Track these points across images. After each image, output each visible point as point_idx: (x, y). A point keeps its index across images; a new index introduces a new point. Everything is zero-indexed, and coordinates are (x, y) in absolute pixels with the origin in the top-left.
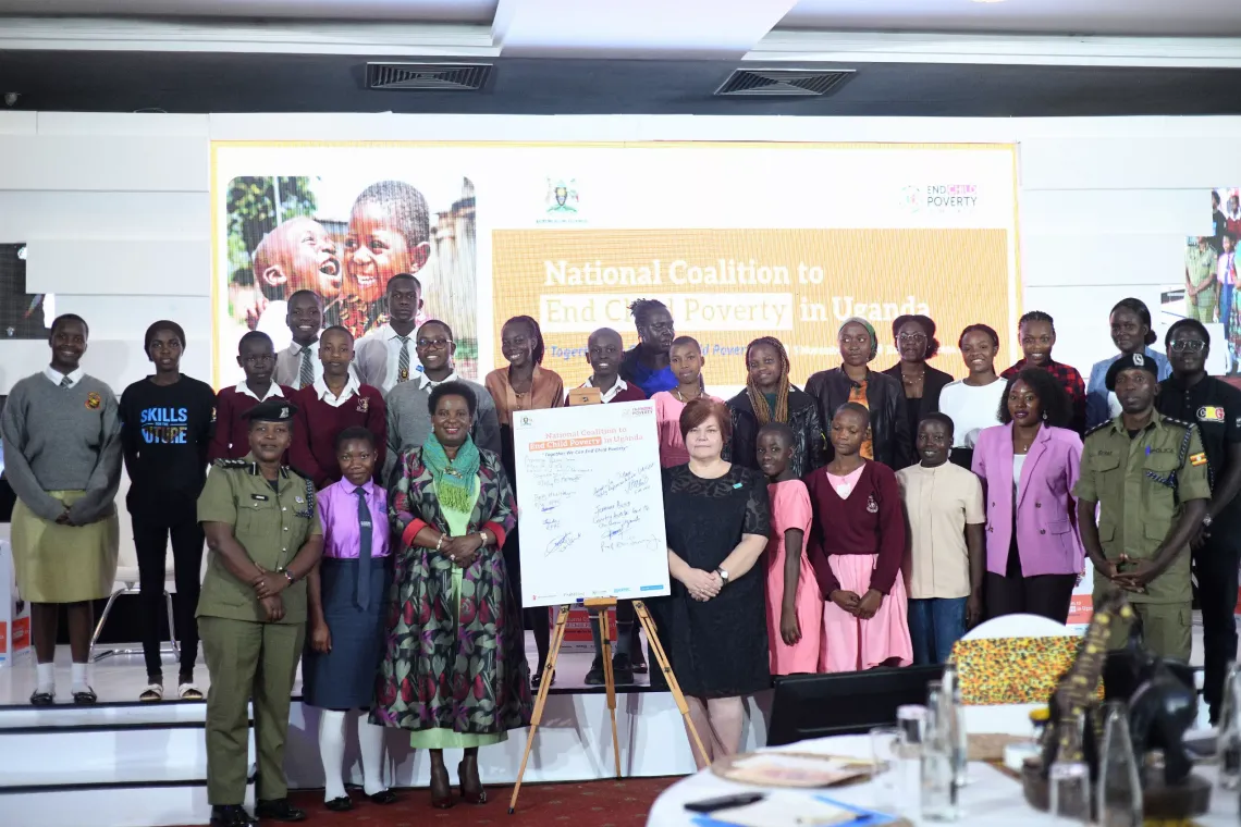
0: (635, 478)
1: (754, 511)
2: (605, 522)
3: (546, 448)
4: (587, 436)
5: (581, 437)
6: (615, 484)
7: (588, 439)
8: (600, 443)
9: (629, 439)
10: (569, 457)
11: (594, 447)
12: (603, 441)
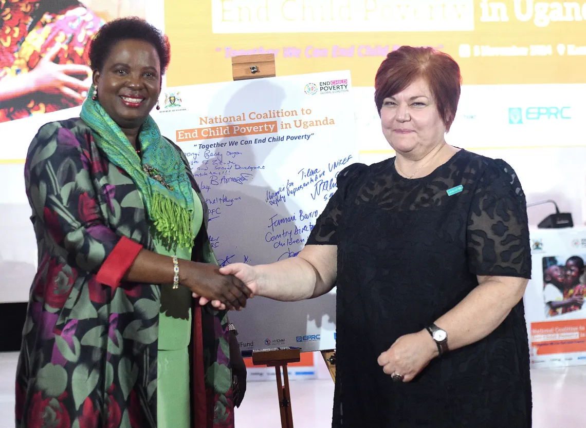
0: (324, 178)
1: (490, 234)
2: (283, 240)
3: (200, 137)
4: (256, 121)
5: (248, 121)
6: (296, 186)
7: (258, 124)
8: (275, 130)
9: (318, 123)
10: (233, 149)
11: (267, 136)
12: (279, 126)
